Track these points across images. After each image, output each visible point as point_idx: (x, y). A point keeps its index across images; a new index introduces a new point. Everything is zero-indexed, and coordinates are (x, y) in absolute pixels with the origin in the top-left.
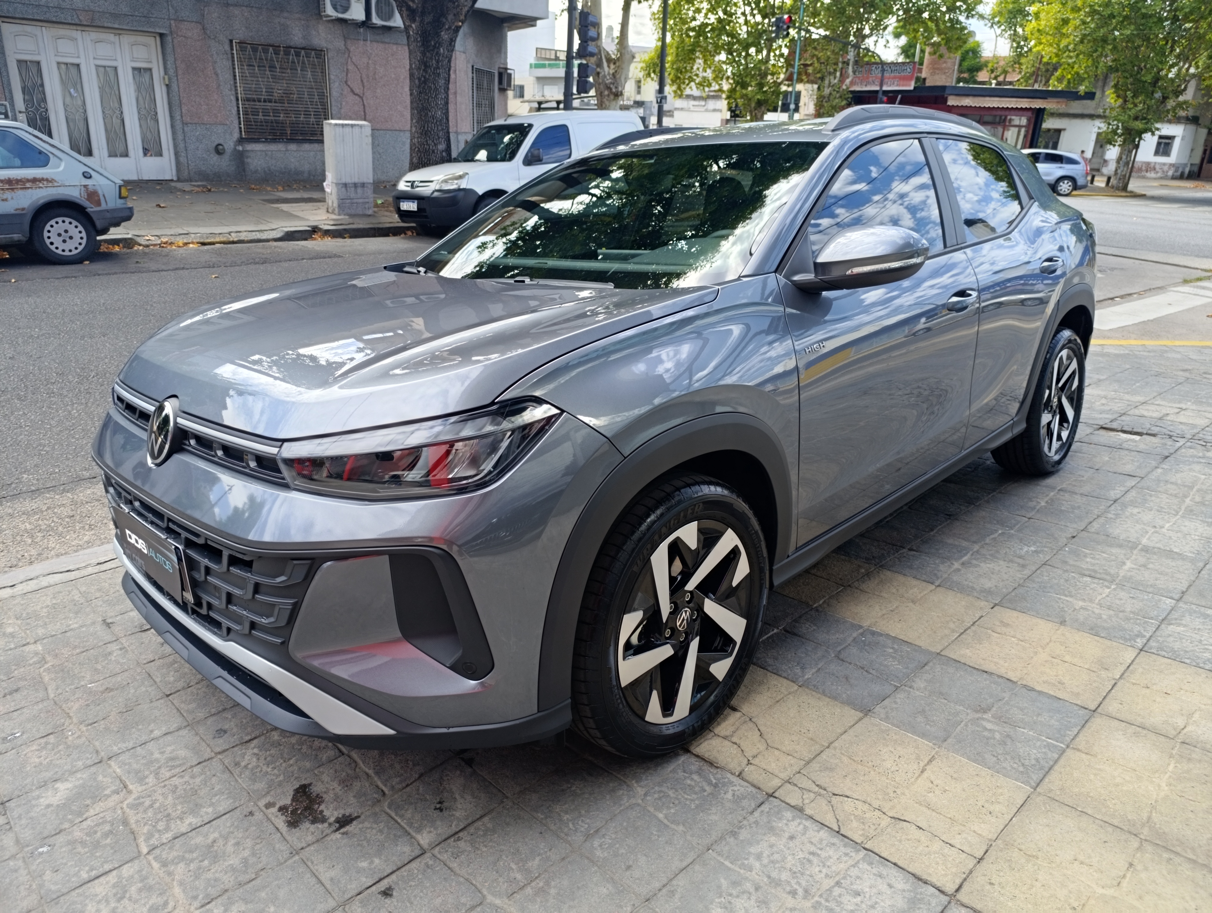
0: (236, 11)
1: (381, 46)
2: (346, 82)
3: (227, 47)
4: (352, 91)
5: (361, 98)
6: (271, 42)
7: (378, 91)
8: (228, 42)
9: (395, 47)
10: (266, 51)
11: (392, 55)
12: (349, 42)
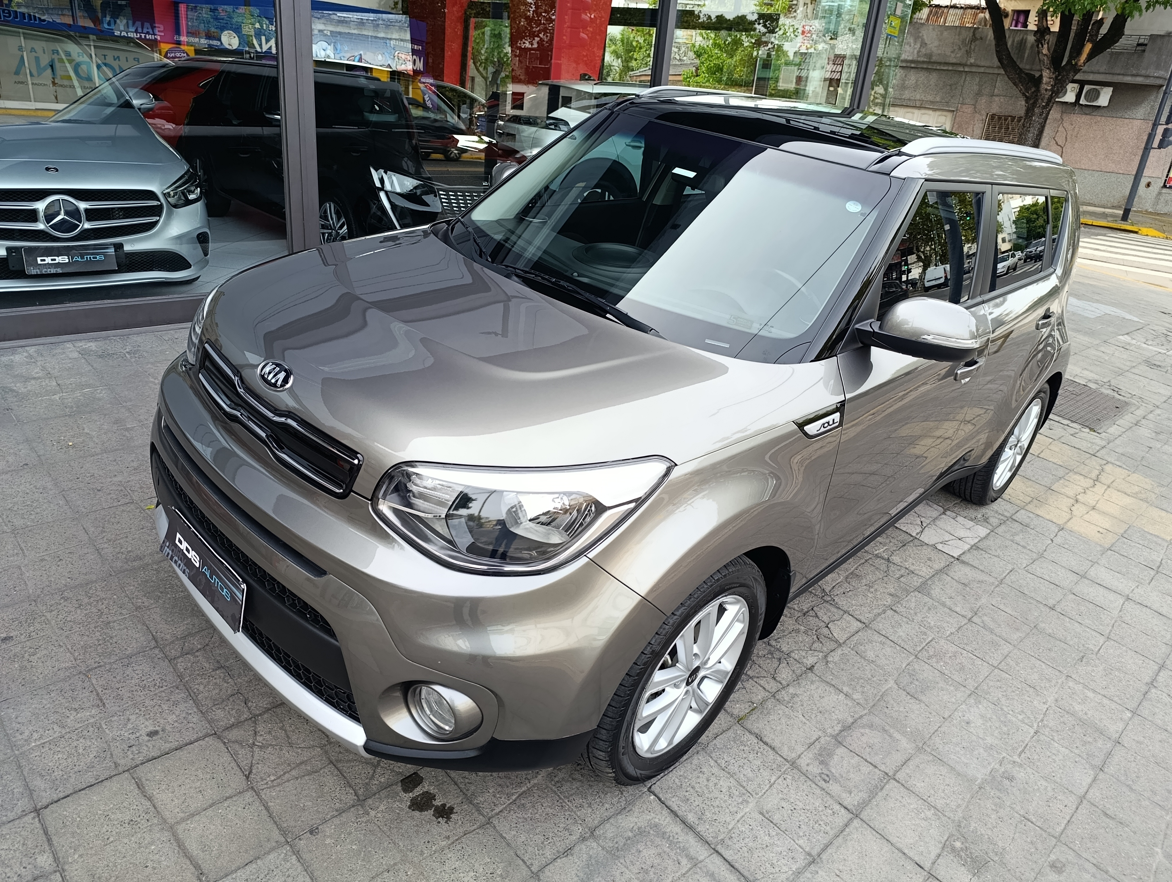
0: (997, 99)
1: (1088, 117)
2: (1054, 138)
3: (984, 117)
4: (1057, 143)
5: (1062, 148)
6: (1011, 114)
7: (1077, 144)
8: (985, 114)
9: (1099, 118)
10: (1006, 120)
11: (1096, 123)
12: (1065, 115)
